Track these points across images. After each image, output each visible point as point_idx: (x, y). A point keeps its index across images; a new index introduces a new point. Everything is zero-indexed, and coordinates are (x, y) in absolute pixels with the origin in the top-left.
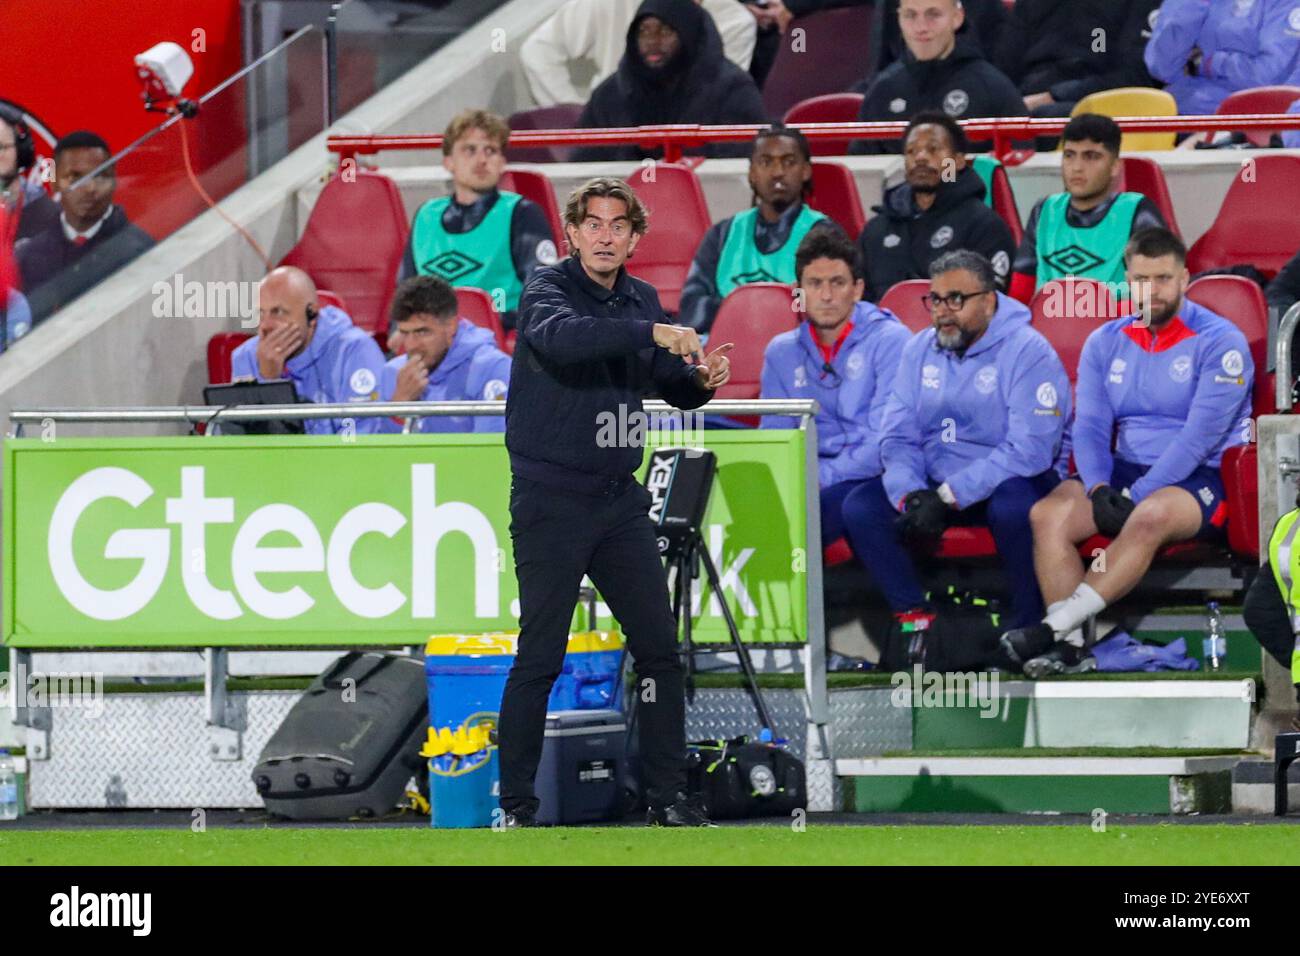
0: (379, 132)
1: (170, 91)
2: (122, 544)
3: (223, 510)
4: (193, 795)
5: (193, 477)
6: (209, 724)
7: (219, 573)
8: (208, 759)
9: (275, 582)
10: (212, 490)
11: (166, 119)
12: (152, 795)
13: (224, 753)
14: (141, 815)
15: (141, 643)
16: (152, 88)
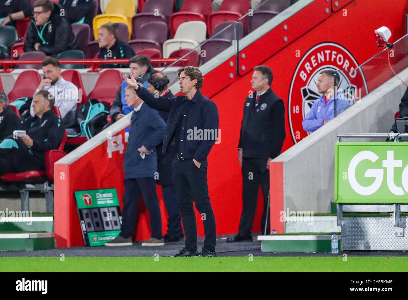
1: (385, 41)
2: (369, 173)
3: (399, 163)
4: (390, 246)
5: (390, 154)
6: (395, 226)
7: (398, 182)
8: (394, 236)
10: (396, 158)
11: (384, 49)
12: (378, 247)
13: (399, 235)
14: (375, 252)
15: (375, 202)
16: (379, 39)
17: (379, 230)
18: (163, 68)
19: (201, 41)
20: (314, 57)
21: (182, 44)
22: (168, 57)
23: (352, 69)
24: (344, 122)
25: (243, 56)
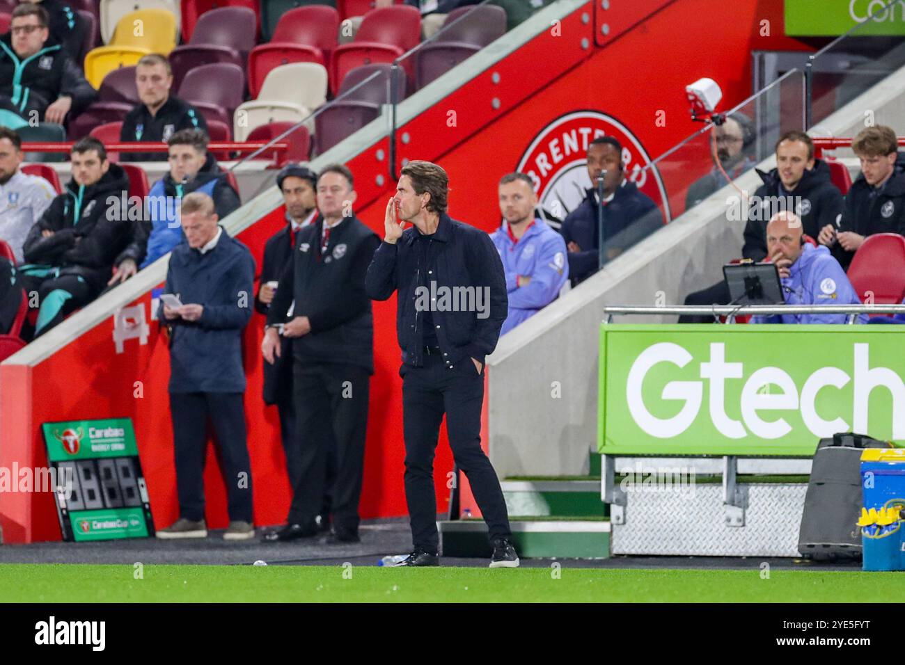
0: (836, 136)
1: (707, 108)
2: (672, 391)
3: (736, 370)
4: (714, 547)
5: (717, 349)
6: (725, 503)
7: (733, 408)
8: (724, 526)
9: (767, 415)
10: (729, 358)
11: (705, 126)
12: (688, 547)
13: (734, 522)
14: (682, 560)
15: (684, 452)
16: (696, 106)
17: (692, 512)
18: (232, 164)
19: (315, 106)
20: (555, 141)
21: (276, 111)
22: (244, 139)
23: (637, 168)
24: (618, 281)
25: (406, 138)
